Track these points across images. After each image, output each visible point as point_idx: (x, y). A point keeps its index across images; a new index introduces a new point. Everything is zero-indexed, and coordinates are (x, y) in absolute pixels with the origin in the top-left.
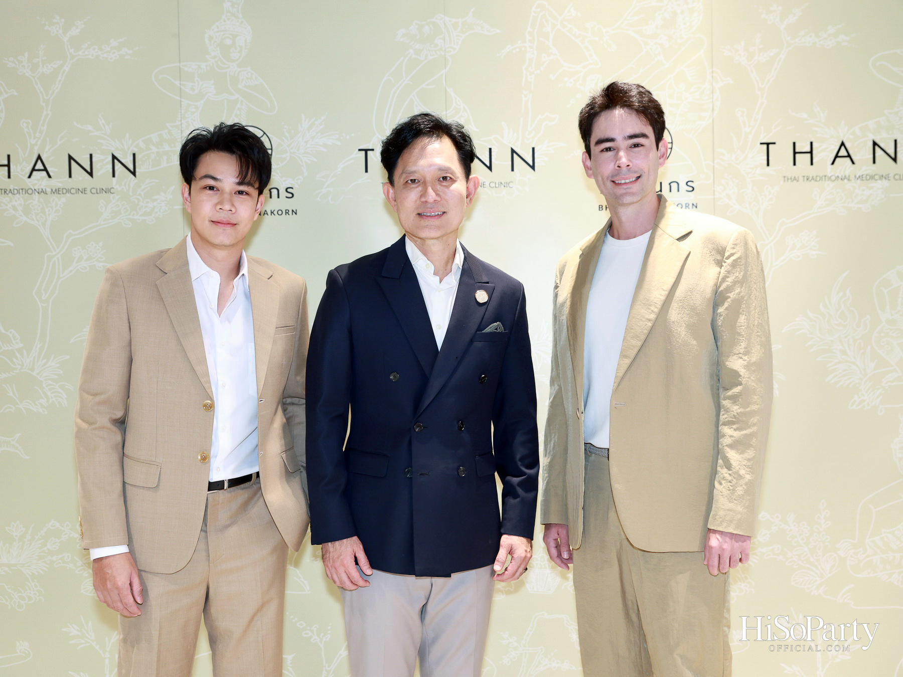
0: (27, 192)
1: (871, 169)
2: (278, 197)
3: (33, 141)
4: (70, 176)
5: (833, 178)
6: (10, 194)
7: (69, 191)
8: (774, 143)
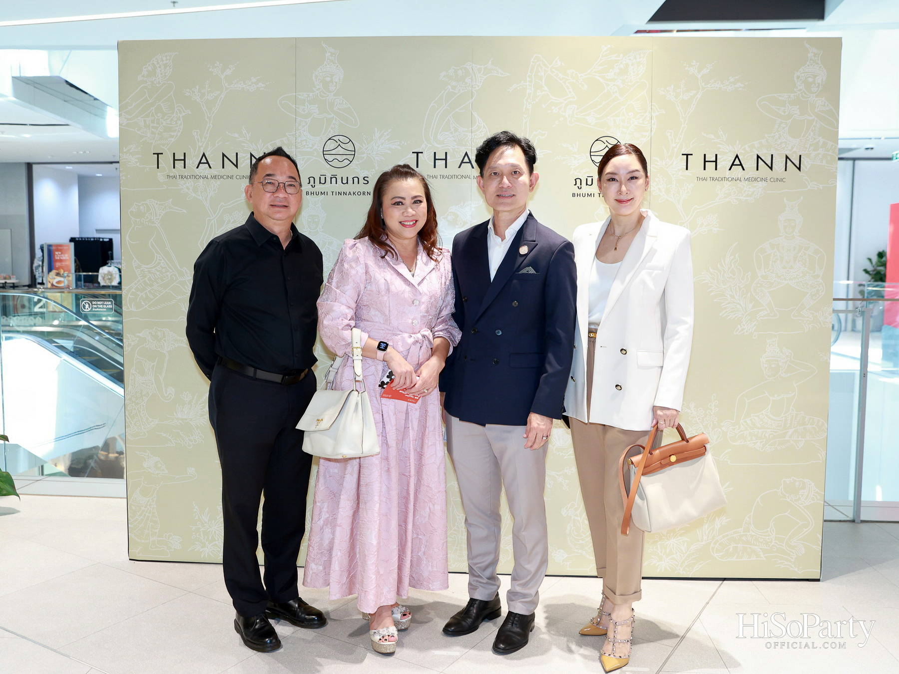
0: (195, 177)
1: (756, 174)
2: (358, 183)
3: (200, 144)
4: (223, 167)
5: (730, 179)
6: (185, 179)
7: (222, 177)
8: (692, 155)
